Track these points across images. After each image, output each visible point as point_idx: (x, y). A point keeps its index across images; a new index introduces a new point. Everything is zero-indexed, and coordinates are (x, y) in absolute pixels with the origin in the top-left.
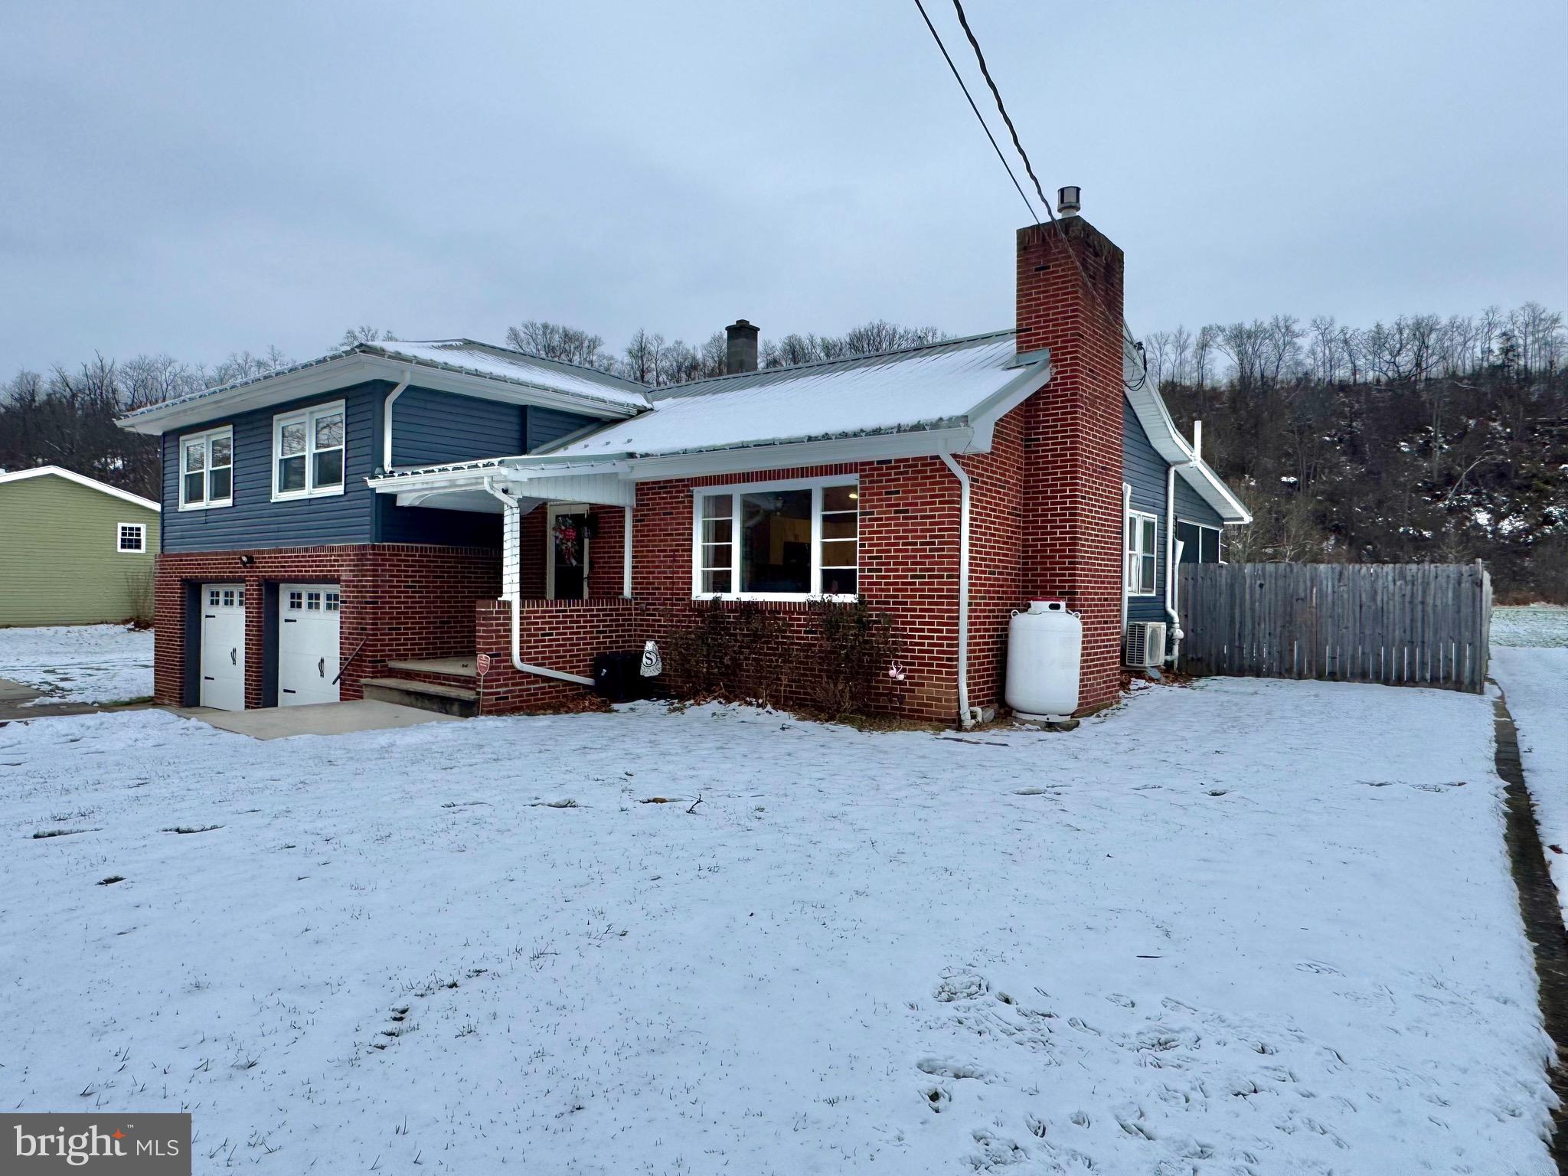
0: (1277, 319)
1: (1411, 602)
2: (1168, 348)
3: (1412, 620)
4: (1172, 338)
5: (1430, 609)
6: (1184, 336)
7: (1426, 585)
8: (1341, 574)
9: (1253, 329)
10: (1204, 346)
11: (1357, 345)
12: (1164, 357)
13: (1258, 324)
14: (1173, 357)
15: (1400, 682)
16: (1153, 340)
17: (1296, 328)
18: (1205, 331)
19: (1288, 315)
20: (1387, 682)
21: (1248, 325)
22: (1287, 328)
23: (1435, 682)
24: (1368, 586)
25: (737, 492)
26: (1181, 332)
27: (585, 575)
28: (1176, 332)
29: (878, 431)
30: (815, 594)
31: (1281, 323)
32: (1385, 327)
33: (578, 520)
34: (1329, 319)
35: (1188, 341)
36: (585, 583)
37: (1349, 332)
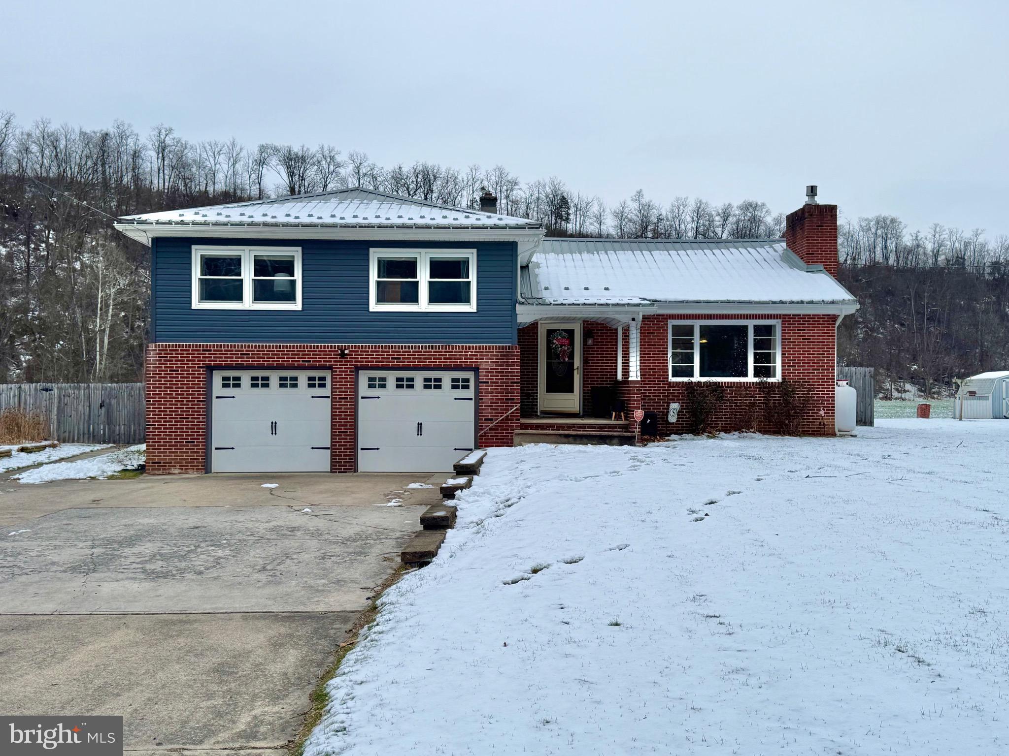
0: (322, 148)
2: (222, 158)
4: (225, 150)
6: (238, 148)
7: (851, 377)
9: (300, 154)
10: (261, 163)
12: (218, 166)
13: (305, 149)
14: (225, 167)
16: (208, 148)
17: (338, 159)
18: (263, 149)
19: (331, 146)
21: (296, 149)
22: (332, 158)
25: (697, 324)
26: (233, 145)
27: (575, 367)
28: (229, 144)
29: (811, 302)
30: (751, 378)
31: (326, 153)
32: (405, 170)
33: (571, 332)
34: (362, 155)
35: (242, 155)
36: (575, 372)
37: (376, 169)
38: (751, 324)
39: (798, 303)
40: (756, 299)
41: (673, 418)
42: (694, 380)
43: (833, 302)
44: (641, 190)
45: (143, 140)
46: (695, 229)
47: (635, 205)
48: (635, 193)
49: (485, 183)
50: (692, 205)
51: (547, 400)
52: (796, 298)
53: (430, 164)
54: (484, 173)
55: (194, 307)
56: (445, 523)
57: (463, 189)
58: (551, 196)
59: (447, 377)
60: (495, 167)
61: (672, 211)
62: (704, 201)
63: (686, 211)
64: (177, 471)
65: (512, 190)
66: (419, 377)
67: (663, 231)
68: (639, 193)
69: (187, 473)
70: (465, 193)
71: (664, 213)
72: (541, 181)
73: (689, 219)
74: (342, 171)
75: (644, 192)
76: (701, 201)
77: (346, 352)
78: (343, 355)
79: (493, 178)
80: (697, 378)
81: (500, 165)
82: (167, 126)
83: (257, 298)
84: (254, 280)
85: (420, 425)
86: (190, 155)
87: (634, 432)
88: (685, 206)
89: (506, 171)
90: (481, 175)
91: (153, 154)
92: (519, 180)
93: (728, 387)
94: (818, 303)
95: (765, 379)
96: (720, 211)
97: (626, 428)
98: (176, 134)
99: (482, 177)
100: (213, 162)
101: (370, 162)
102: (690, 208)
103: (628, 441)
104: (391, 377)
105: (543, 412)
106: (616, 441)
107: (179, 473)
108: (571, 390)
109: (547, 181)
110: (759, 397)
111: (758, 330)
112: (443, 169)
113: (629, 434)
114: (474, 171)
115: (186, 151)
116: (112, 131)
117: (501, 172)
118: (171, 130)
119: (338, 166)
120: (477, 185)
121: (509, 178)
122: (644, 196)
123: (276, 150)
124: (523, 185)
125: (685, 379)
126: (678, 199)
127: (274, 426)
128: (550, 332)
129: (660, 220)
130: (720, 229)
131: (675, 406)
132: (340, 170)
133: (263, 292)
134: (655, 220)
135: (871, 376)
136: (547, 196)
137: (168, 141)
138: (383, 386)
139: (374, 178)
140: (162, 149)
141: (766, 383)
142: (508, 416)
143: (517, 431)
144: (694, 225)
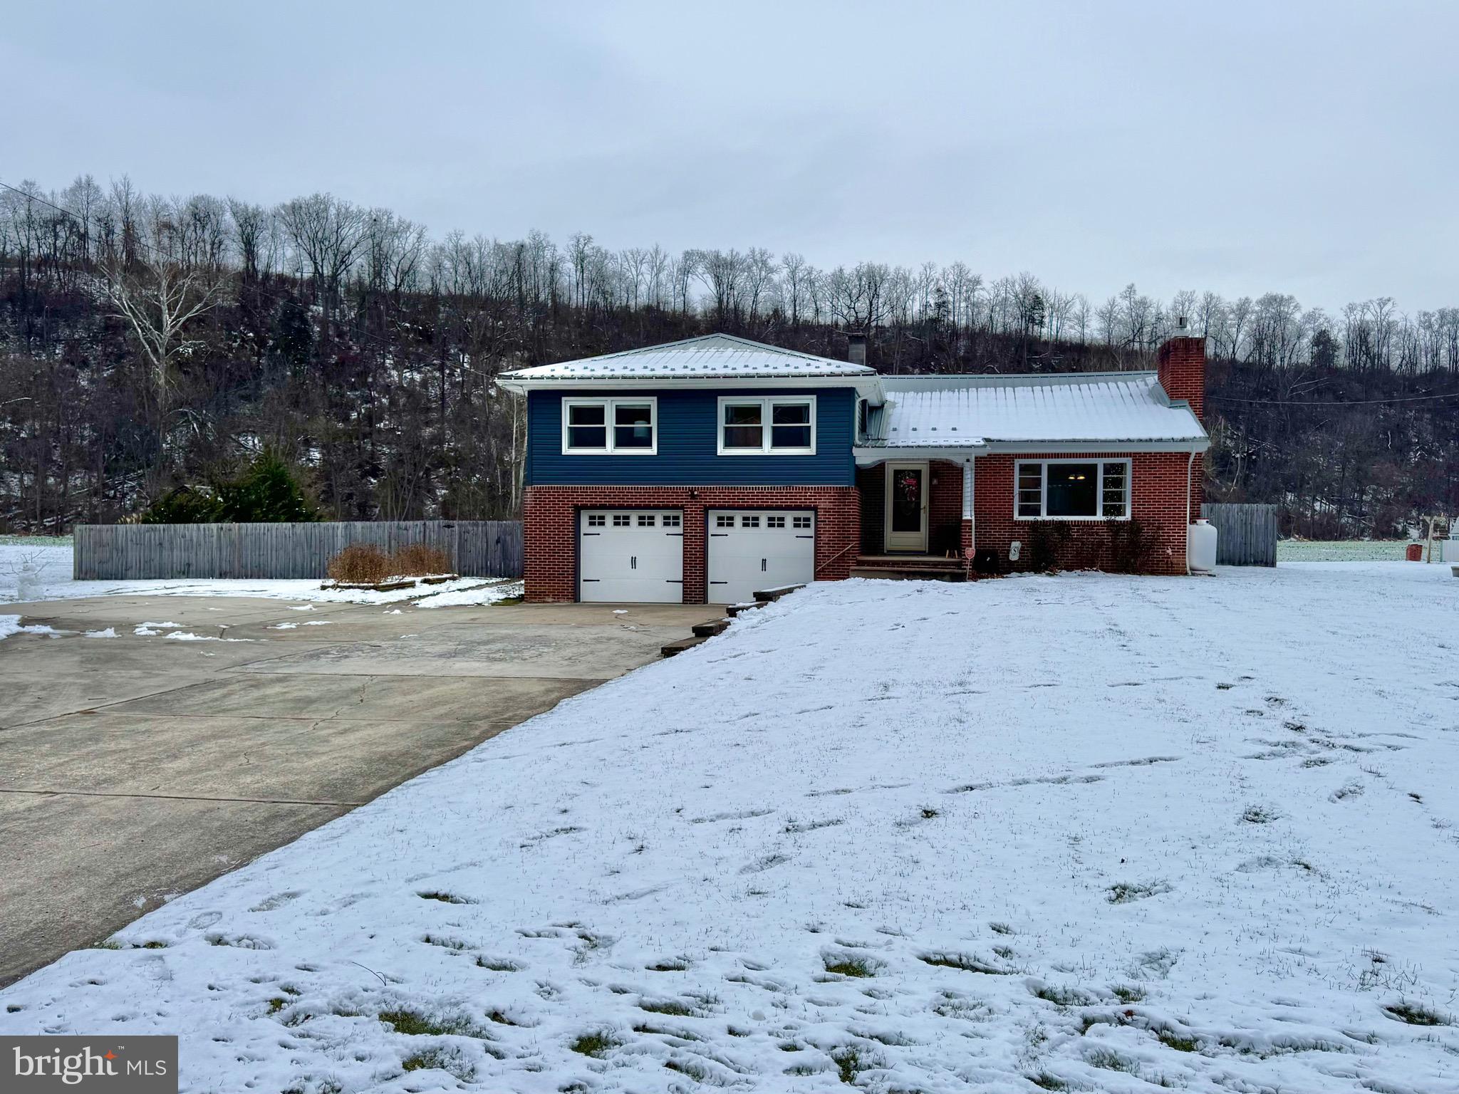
0: (753, 252)
1: (1245, 524)
2: (644, 268)
3: (1246, 532)
4: (648, 257)
5: (1254, 527)
6: (661, 256)
7: (1252, 514)
8: (1212, 509)
9: (729, 258)
10: (686, 271)
11: (820, 287)
12: (640, 277)
13: (734, 253)
14: (648, 278)
15: (1240, 564)
16: (630, 256)
17: (771, 263)
18: (688, 255)
19: (763, 248)
20: (1234, 564)
21: (724, 254)
22: (764, 263)
23: (1256, 563)
24: (1225, 515)
25: (1045, 463)
26: (657, 252)
27: (922, 507)
28: (652, 251)
29: (1160, 440)
30: (1100, 517)
31: (758, 257)
32: (847, 272)
33: (917, 473)
34: (798, 257)
35: (666, 263)
36: (922, 511)
37: (815, 273)
38: (1100, 462)
39: (1146, 441)
40: (1102, 437)
41: (1014, 557)
42: (1039, 518)
43: (1183, 440)
44: (1133, 285)
45: (560, 251)
46: (1204, 330)
47: (1125, 303)
48: (1124, 289)
49: (942, 283)
50: (1200, 300)
51: (894, 539)
52: (1144, 436)
53: (876, 263)
54: (940, 271)
55: (564, 452)
56: (710, 632)
57: (915, 292)
58: (1021, 296)
59: (789, 517)
60: (953, 264)
61: (1175, 309)
62: (1215, 295)
63: (1192, 308)
64: (550, 600)
65: (973, 291)
66: (763, 517)
67: (1162, 333)
68: (1131, 289)
69: (559, 602)
70: (917, 296)
71: (1164, 311)
72: (1010, 277)
73: (1196, 317)
74: (776, 278)
75: (1137, 287)
76: (1211, 295)
77: (696, 493)
78: (693, 496)
79: (951, 276)
80: (1044, 516)
81: (959, 261)
82: (585, 234)
83: (619, 443)
84: (616, 428)
85: (764, 561)
86: (611, 266)
87: (965, 569)
88: (1191, 302)
89: (966, 268)
90: (937, 273)
91: (571, 266)
92: (983, 278)
93: (1075, 526)
94: (1168, 441)
95: (1113, 518)
96: (1235, 308)
97: (959, 565)
98: (595, 244)
99: (937, 275)
100: (634, 273)
101: (807, 264)
102: (1198, 305)
103: (958, 578)
104: (738, 516)
105: (888, 551)
106: (947, 577)
107: (553, 602)
108: (918, 529)
109: (1017, 277)
110: (1106, 536)
111: (1109, 469)
112: (892, 270)
113: (960, 571)
114: (928, 270)
115: (606, 261)
116: (527, 242)
117: (960, 270)
118: (590, 238)
119: (771, 271)
120: (932, 287)
121: (970, 276)
122: (1137, 292)
123: (702, 256)
124: (986, 284)
125: (1031, 518)
126: (1182, 294)
127: (634, 561)
128: (897, 473)
129: (1159, 319)
130: (1235, 330)
131: (1016, 545)
132: (773, 276)
133: (624, 439)
134: (1153, 320)
135: (1274, 514)
136: (1016, 296)
137: (587, 251)
138: (731, 525)
139: (812, 283)
140: (581, 259)
141: (1114, 521)
142: (844, 553)
143: (851, 568)
144: (1203, 325)
